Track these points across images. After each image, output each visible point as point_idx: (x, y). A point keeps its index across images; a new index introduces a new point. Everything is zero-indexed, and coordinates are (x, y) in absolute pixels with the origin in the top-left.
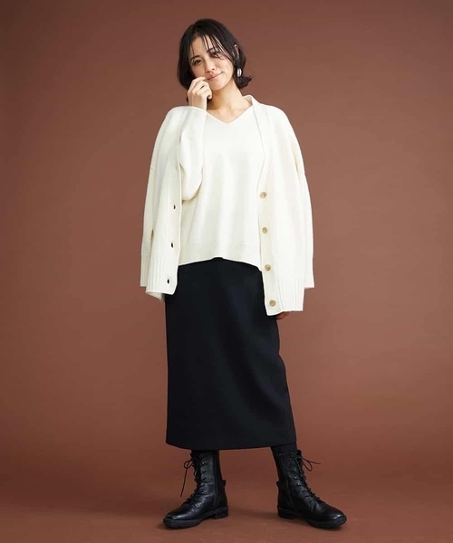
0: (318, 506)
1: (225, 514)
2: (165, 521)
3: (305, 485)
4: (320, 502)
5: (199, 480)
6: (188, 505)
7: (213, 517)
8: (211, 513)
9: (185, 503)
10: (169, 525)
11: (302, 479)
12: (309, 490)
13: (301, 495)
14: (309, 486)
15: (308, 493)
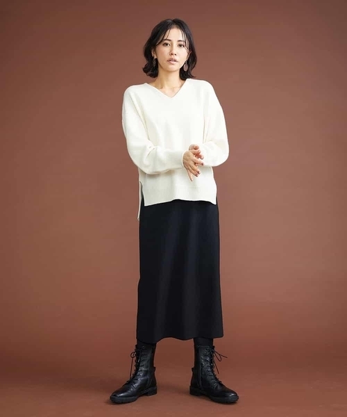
0: (219, 388)
1: (154, 392)
2: (111, 398)
3: (213, 371)
4: (222, 385)
6: (128, 386)
7: (146, 394)
8: (145, 392)
9: (126, 384)
10: (114, 401)
11: (212, 367)
12: (215, 375)
13: (209, 378)
14: (216, 373)
15: (213, 377)
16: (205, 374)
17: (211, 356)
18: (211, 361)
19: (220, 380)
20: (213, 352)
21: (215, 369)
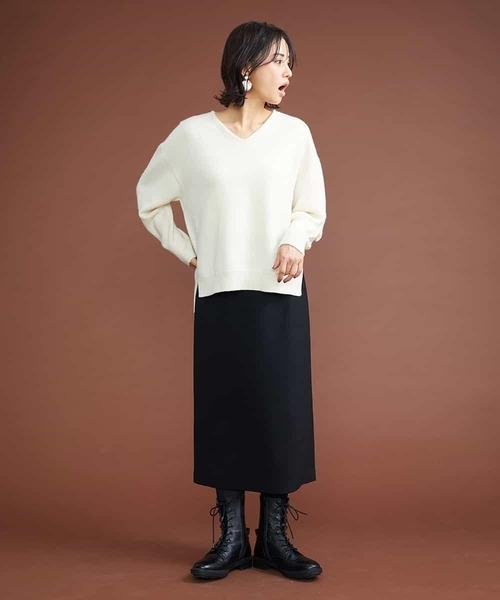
0: (293, 556)
3: (284, 534)
4: (297, 553)
5: (225, 527)
6: (215, 555)
8: (236, 564)
11: (283, 529)
12: (287, 540)
13: (278, 544)
14: (289, 536)
15: (284, 543)
16: (273, 539)
17: (283, 513)
18: (283, 520)
19: (295, 546)
20: (286, 507)
21: (287, 531)
